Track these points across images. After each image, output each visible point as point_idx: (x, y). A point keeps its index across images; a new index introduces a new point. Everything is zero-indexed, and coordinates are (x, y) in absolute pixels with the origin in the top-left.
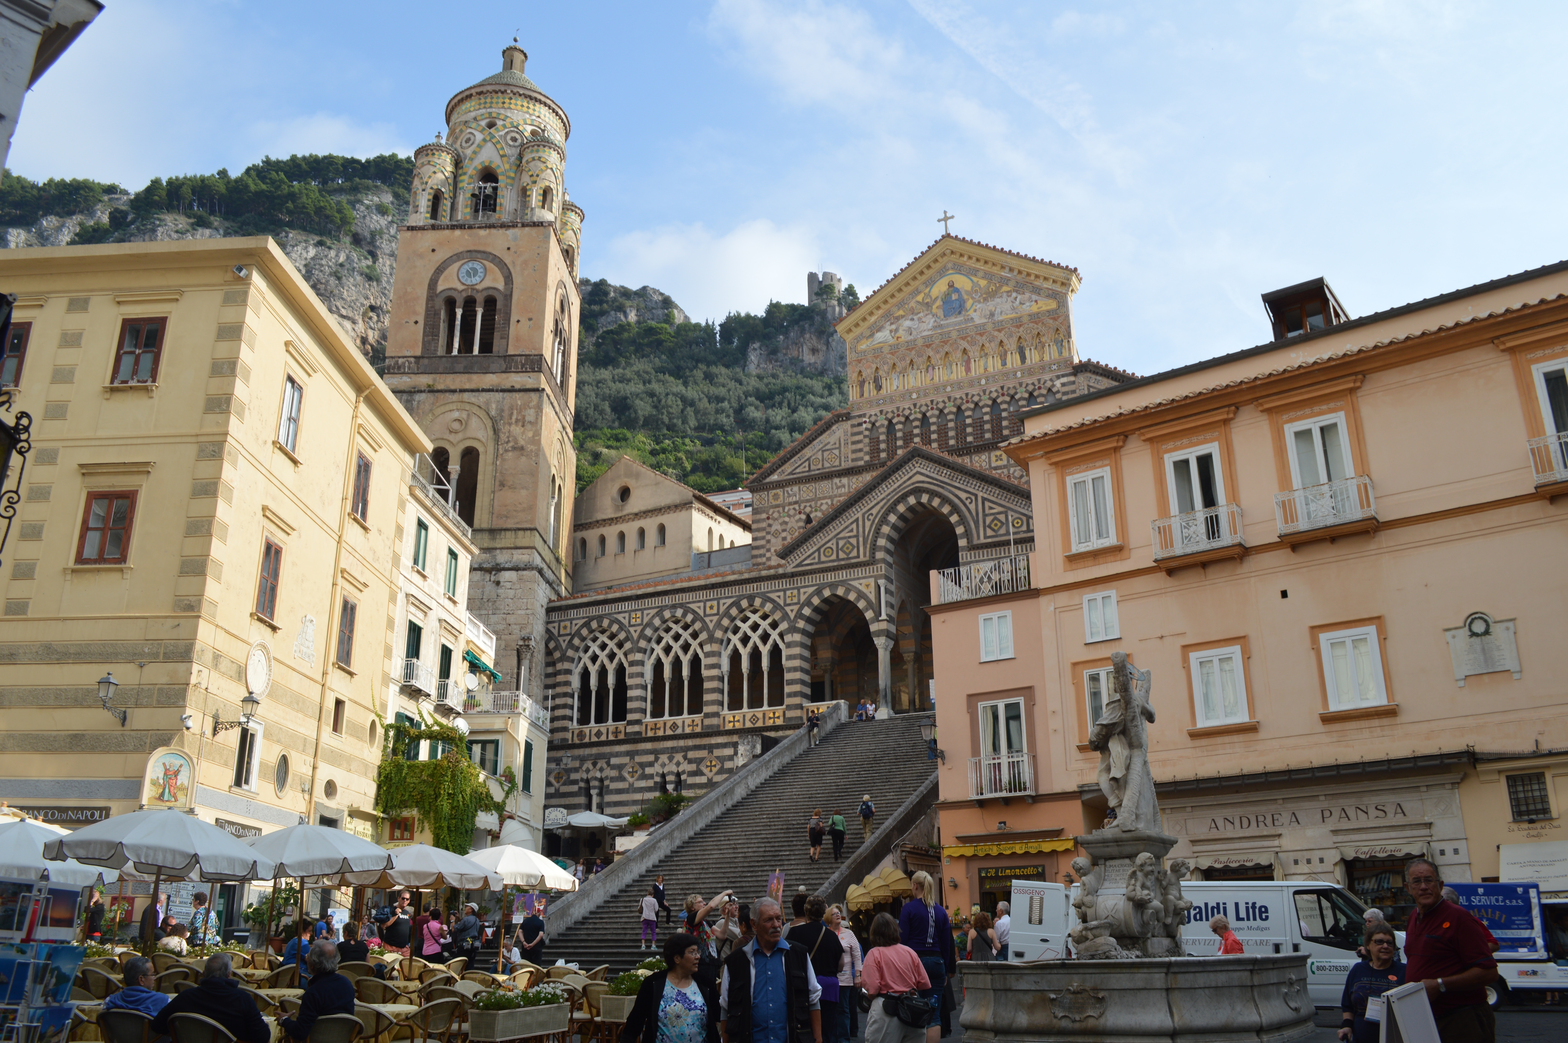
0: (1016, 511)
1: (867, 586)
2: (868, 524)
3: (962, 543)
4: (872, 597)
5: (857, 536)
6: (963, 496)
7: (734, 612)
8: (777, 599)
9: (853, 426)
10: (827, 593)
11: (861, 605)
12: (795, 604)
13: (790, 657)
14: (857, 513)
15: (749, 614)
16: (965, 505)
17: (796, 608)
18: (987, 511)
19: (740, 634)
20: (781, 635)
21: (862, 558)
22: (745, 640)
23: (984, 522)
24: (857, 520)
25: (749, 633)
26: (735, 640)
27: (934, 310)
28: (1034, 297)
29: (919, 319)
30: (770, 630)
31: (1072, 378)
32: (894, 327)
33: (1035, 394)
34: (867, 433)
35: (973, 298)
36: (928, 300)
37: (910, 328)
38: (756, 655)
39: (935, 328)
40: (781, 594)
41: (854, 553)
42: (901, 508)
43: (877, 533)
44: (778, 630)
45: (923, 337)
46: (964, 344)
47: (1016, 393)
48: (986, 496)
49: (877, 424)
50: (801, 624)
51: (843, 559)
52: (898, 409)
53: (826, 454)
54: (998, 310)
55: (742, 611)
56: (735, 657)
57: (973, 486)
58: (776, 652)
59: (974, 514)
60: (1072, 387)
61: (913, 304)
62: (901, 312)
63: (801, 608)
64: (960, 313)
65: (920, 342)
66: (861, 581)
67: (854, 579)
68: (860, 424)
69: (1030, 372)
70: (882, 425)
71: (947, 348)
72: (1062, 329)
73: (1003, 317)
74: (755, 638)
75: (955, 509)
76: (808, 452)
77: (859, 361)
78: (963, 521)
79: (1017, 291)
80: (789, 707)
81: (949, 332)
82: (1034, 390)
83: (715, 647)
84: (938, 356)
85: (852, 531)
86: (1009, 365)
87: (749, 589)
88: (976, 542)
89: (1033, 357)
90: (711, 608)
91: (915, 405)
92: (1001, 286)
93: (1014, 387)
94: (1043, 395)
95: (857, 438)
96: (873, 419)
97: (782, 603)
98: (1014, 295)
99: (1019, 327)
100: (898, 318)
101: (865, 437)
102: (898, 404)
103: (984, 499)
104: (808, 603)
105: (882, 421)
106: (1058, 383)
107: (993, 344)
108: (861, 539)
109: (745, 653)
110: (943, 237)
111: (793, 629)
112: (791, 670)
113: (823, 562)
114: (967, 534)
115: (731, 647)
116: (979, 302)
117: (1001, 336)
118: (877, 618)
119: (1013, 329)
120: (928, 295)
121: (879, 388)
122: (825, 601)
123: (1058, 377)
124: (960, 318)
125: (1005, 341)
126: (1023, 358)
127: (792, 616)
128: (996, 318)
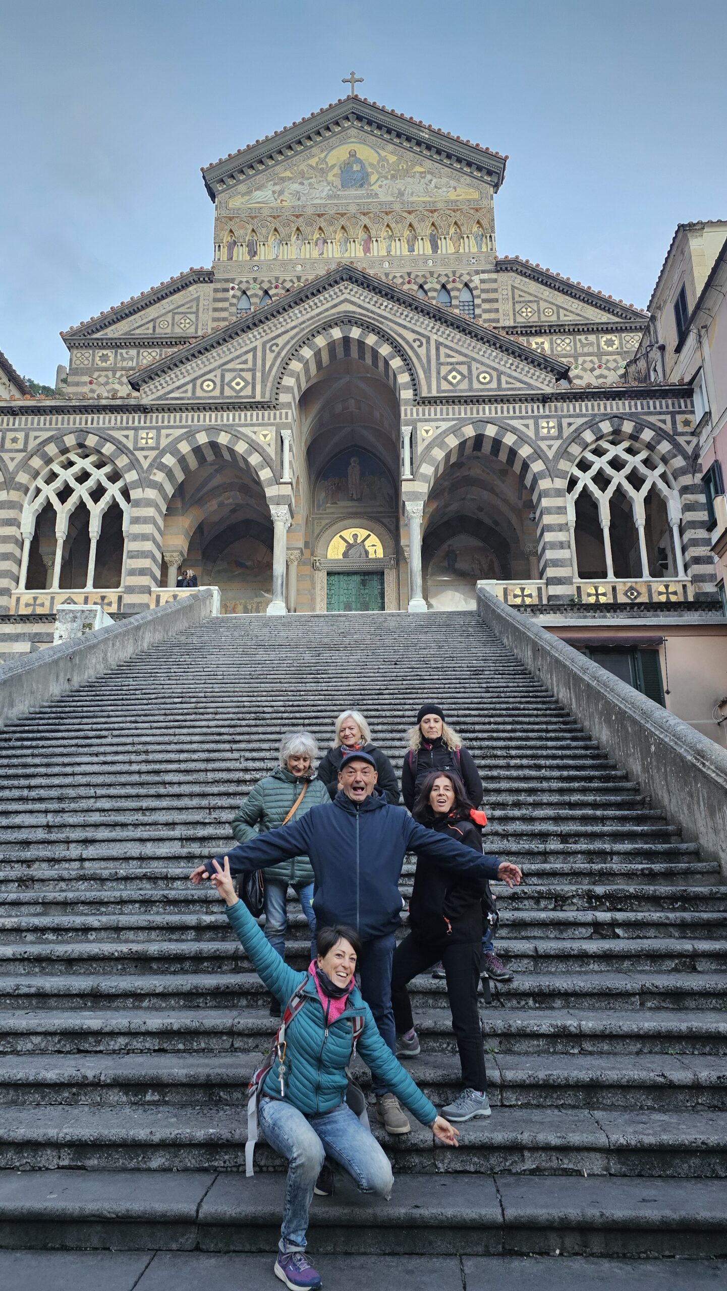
0: (482, 364)
1: (265, 436)
2: (270, 357)
3: (406, 394)
4: (271, 451)
5: (253, 370)
6: (410, 337)
7: (52, 449)
8: (124, 440)
9: (216, 290)
10: (202, 439)
11: (254, 459)
12: (152, 449)
13: (135, 520)
14: (254, 339)
15: (73, 457)
16: (412, 347)
17: (153, 454)
18: (442, 359)
19: (58, 484)
20: (125, 493)
21: (258, 398)
22: (65, 494)
23: (439, 373)
24: (254, 349)
25: (73, 484)
26: (50, 491)
27: (330, 178)
28: (453, 183)
29: (310, 184)
30: (106, 483)
31: (494, 276)
32: (277, 188)
33: (449, 287)
34: (235, 301)
35: (378, 172)
36: (324, 166)
37: (298, 192)
38: (80, 515)
39: (329, 197)
40: (131, 433)
41: (248, 391)
42: (320, 341)
43: (285, 366)
44: (120, 484)
45: (314, 205)
46: (365, 220)
47: (426, 283)
48: (441, 340)
49: (249, 293)
50: (159, 476)
51: (231, 397)
52: (277, 279)
53: (177, 317)
54: (408, 190)
55: (64, 451)
56: (46, 516)
57: (425, 325)
58: (113, 515)
59: (424, 360)
60: (494, 286)
61: (303, 167)
62: (288, 174)
63: (162, 453)
64: (361, 186)
65: (310, 211)
66: (256, 429)
67: (246, 425)
68: (226, 290)
69: (445, 261)
70: (256, 295)
71: (343, 222)
72: (485, 222)
73: (414, 199)
74: (82, 491)
75: (399, 350)
76: (152, 312)
77: (231, 219)
78: (409, 367)
79: (432, 174)
80: (130, 590)
81: (348, 204)
82: (448, 282)
83: (14, 496)
84: (331, 229)
85: (245, 362)
86: (416, 253)
87: (79, 421)
88: (424, 394)
89: (447, 247)
90: (14, 440)
91: (299, 278)
92: (413, 166)
93: (424, 276)
94: (458, 290)
95: (220, 305)
96: (244, 286)
97: (131, 446)
98: (429, 177)
99: (432, 212)
100: (283, 180)
101: (232, 305)
102: (277, 273)
103: (438, 345)
104: (172, 449)
105: (255, 290)
106: (476, 279)
107: (400, 225)
108: (259, 375)
109: (63, 512)
110: (349, 98)
111: (144, 482)
112: (136, 537)
113: (199, 398)
114: (414, 383)
115: (41, 499)
116: (386, 178)
117: (411, 218)
118: (277, 480)
119: (426, 213)
120: (324, 160)
121: (253, 253)
122: (197, 451)
123: (477, 272)
124: (360, 192)
125: (415, 225)
126: (435, 247)
127: (145, 464)
128: (405, 198)
